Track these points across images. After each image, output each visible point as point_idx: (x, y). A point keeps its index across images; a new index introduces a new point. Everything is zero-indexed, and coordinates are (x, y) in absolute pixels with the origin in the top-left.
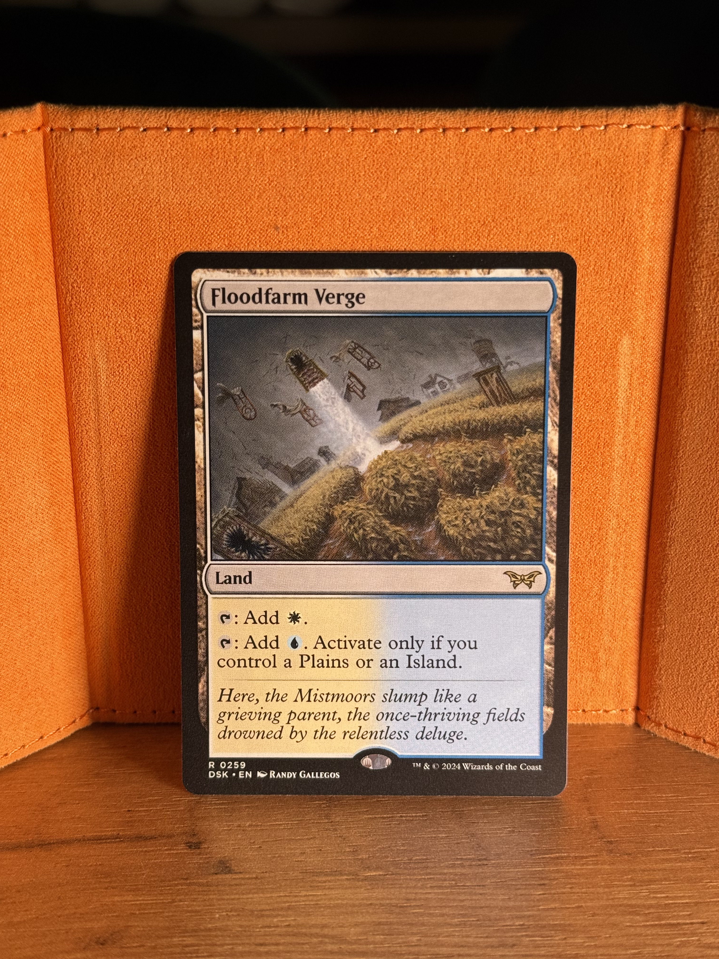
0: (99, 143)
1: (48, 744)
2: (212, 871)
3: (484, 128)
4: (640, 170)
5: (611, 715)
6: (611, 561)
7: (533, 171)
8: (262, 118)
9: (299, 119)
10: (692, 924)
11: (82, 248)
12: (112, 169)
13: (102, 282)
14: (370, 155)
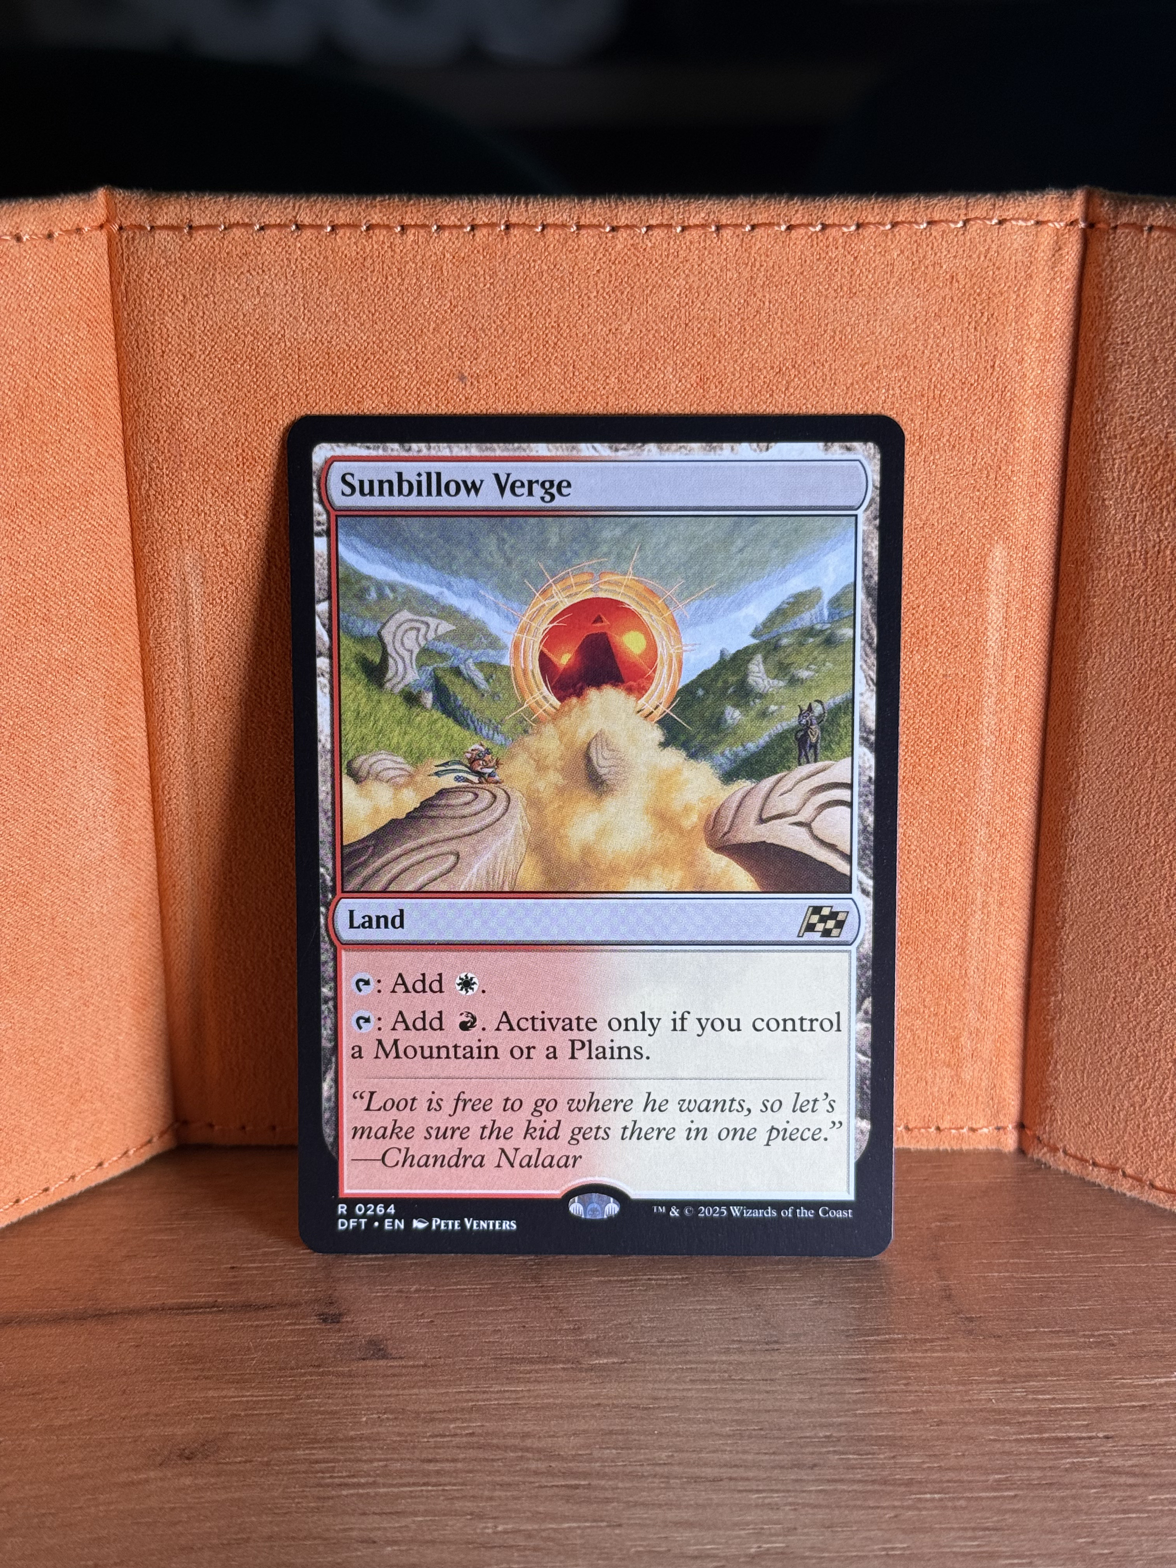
0: (193, 247)
1: (110, 1176)
2: (358, 1355)
3: (779, 225)
4: (1019, 289)
5: (981, 1135)
6: (979, 894)
7: (854, 291)
8: (440, 210)
9: (497, 211)
10: (1090, 1438)
11: (165, 408)
12: (212, 287)
13: (196, 461)
14: (604, 266)
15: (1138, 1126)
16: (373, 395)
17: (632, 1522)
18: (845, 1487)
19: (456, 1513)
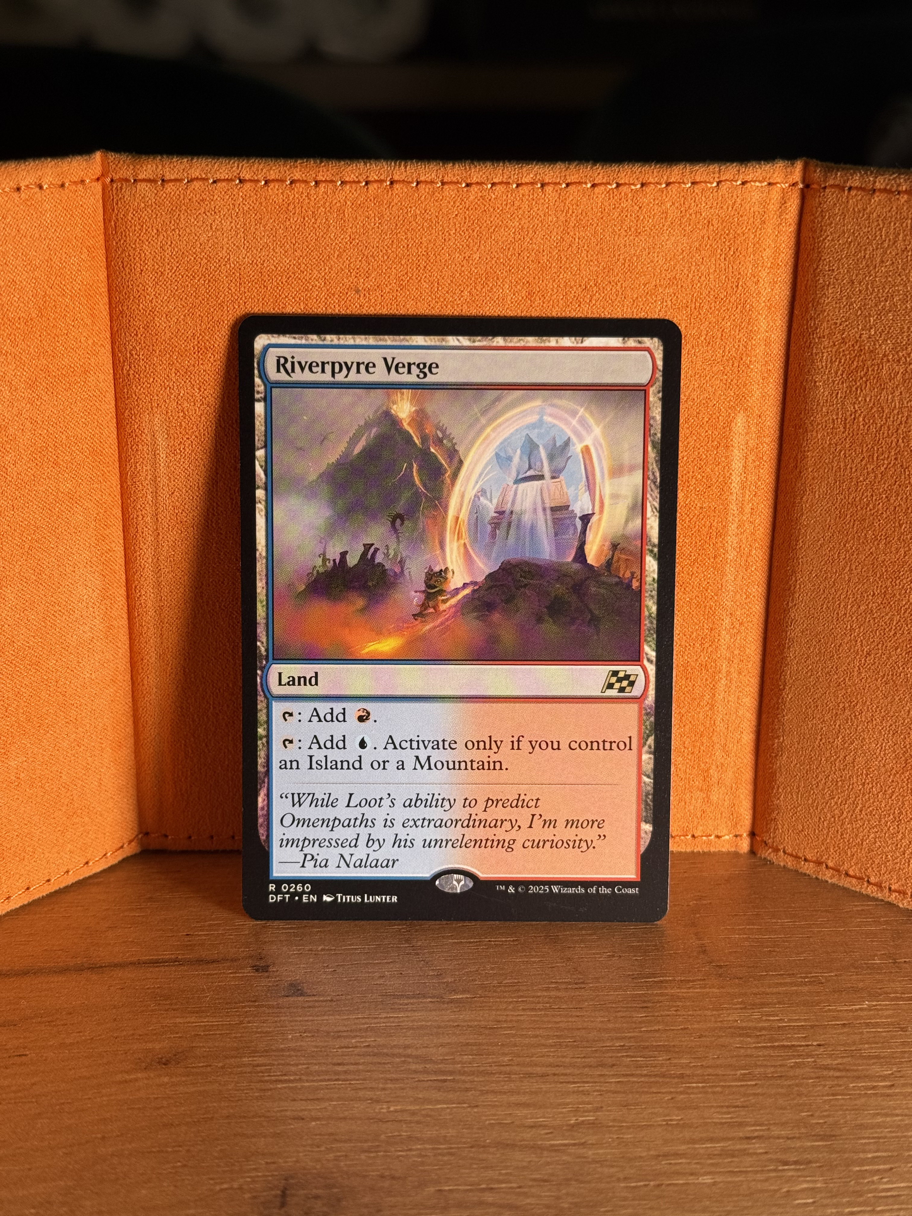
0: (165, 195)
1: (94, 872)
2: (283, 993)
3: (586, 183)
4: (756, 231)
5: (724, 841)
6: (724, 666)
7: (639, 231)
8: (343, 170)
9: (384, 171)
10: (807, 1046)
11: (142, 311)
12: (178, 224)
13: (164, 349)
14: (461, 211)
15: (837, 831)
16: (293, 303)
17: (486, 1103)
18: (635, 1079)
19: (360, 1099)
